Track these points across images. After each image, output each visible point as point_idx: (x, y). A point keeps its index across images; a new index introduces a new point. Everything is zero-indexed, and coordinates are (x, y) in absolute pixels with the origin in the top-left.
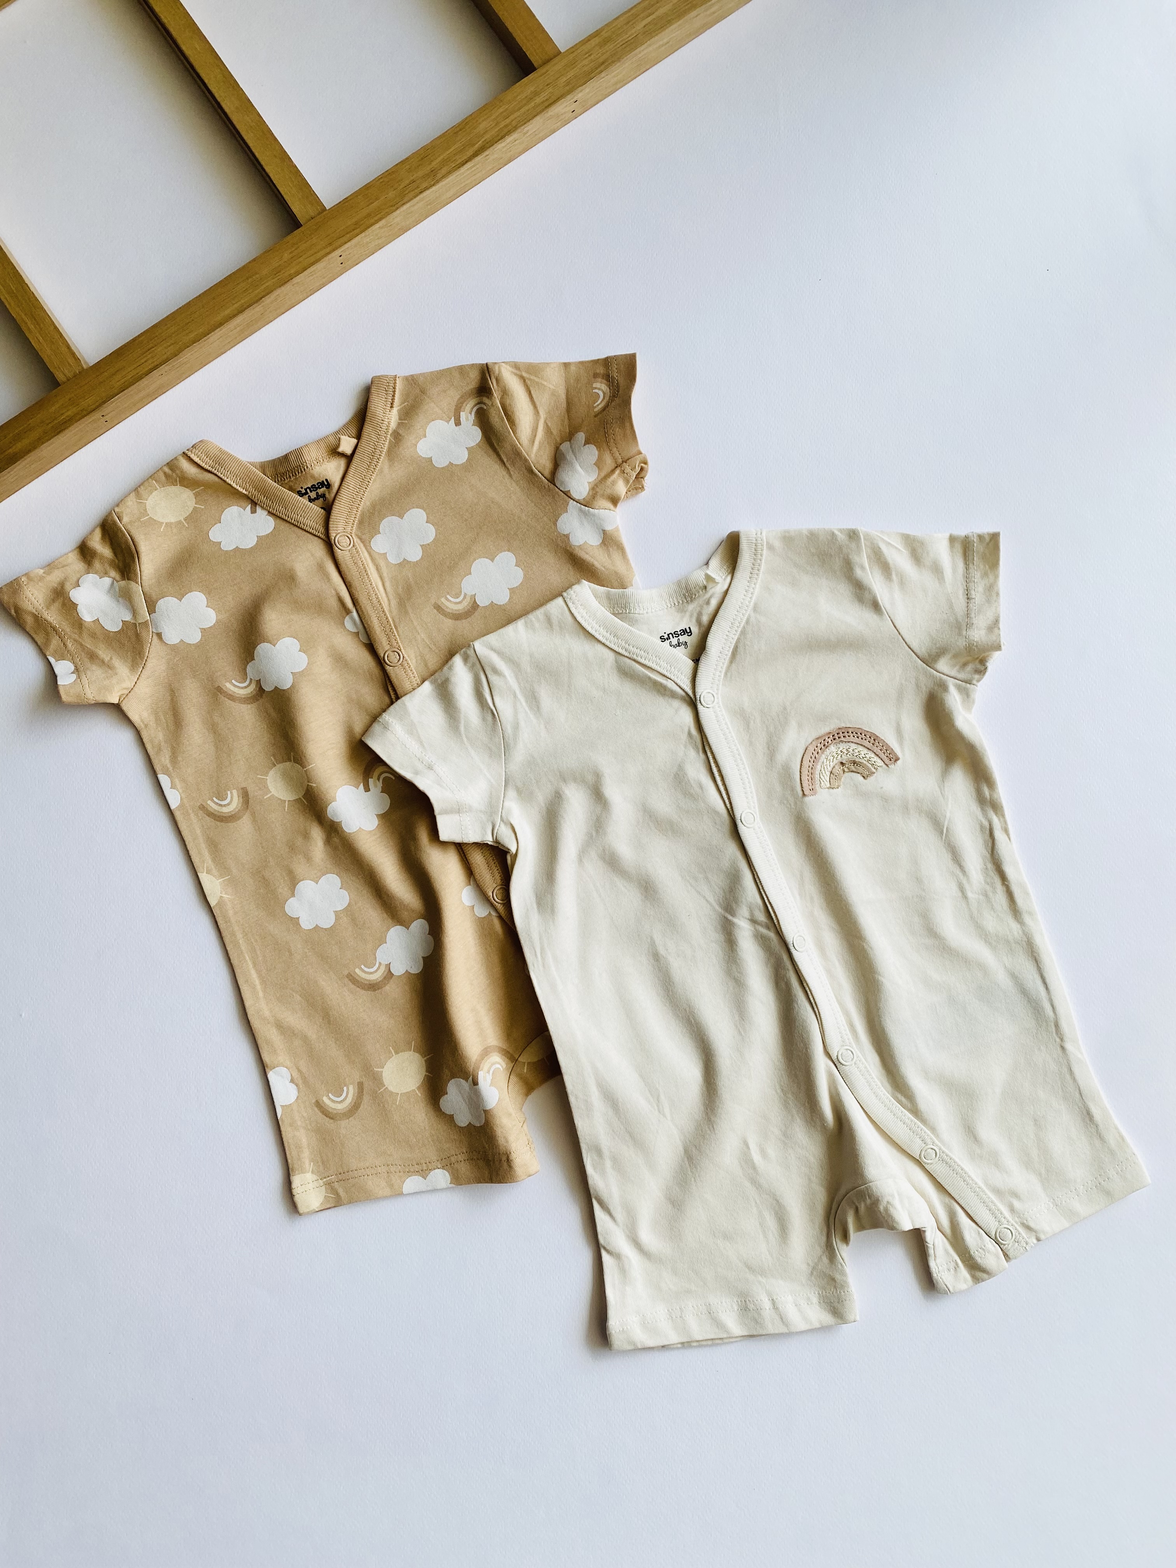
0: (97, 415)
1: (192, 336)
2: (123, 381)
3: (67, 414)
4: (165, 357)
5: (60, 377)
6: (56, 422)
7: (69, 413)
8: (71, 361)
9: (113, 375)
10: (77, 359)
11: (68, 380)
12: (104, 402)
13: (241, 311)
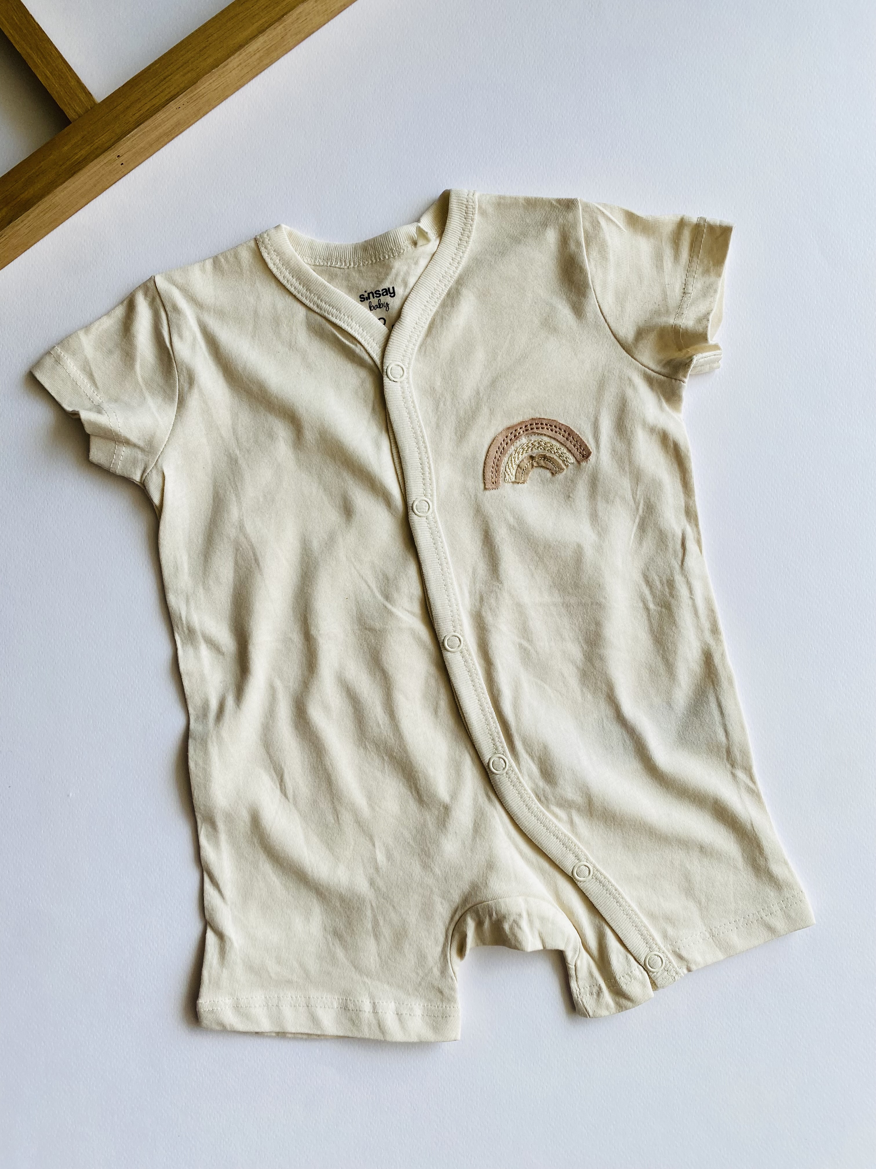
0: (111, 155)
1: (210, 61)
2: (138, 115)
3: (79, 155)
4: (182, 86)
5: (71, 114)
6: (68, 163)
7: (83, 152)
8: (82, 96)
9: (128, 108)
10: (88, 94)
11: (79, 117)
12: (119, 139)
13: (261, 31)
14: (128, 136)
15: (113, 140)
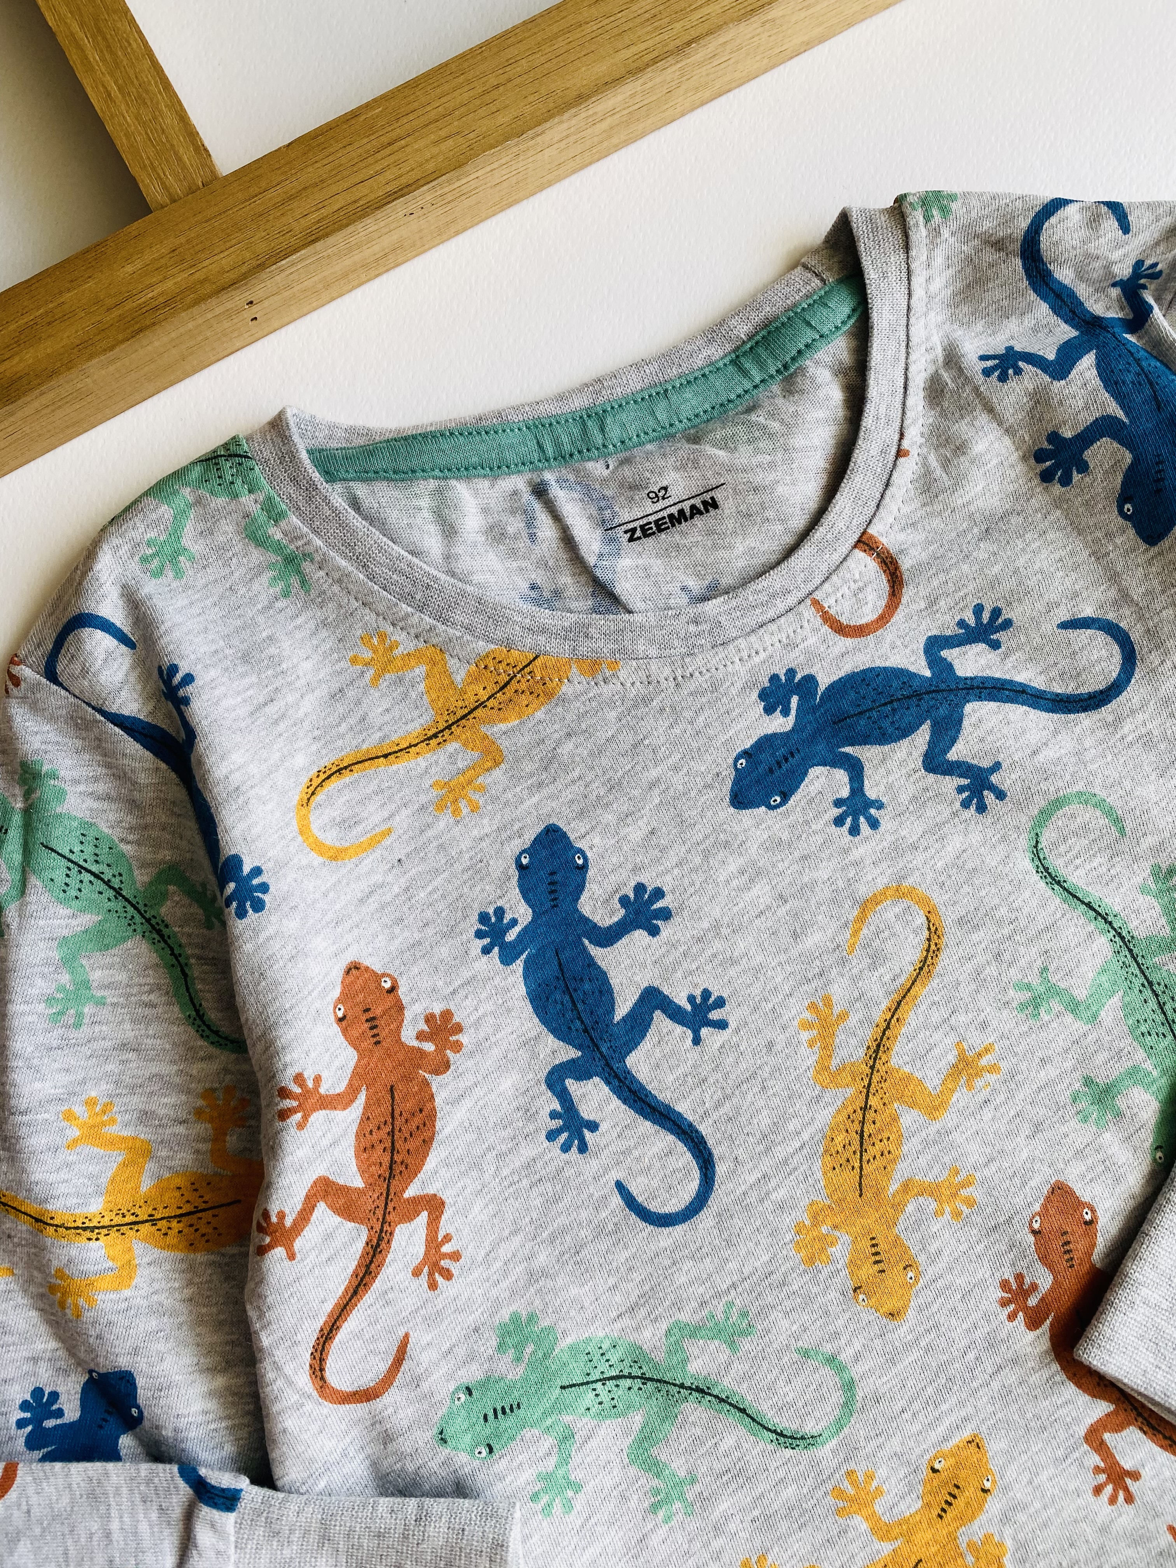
14: (283, 262)
15: (244, 269)
